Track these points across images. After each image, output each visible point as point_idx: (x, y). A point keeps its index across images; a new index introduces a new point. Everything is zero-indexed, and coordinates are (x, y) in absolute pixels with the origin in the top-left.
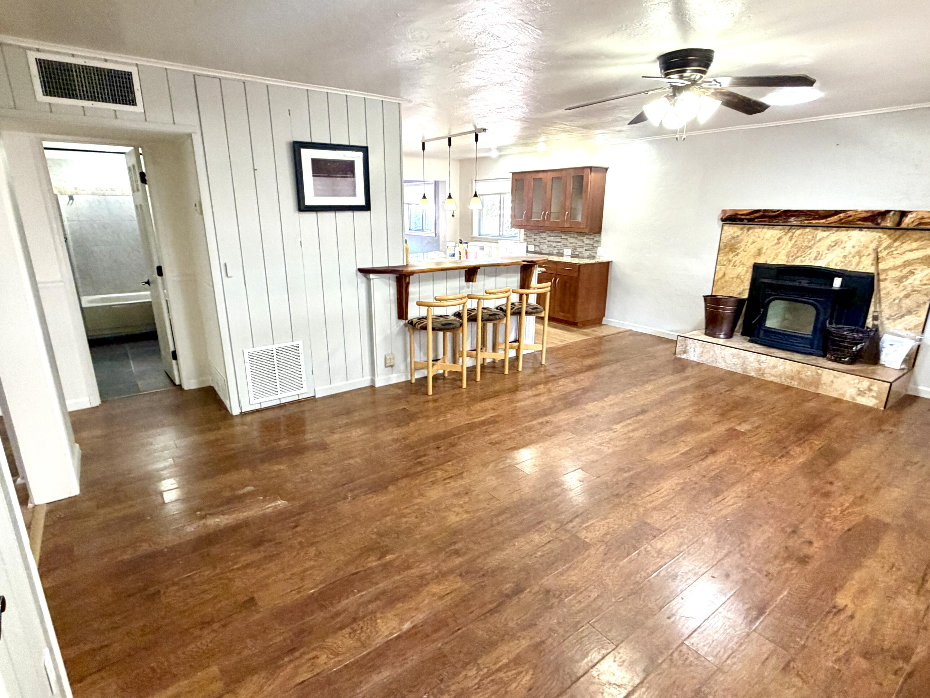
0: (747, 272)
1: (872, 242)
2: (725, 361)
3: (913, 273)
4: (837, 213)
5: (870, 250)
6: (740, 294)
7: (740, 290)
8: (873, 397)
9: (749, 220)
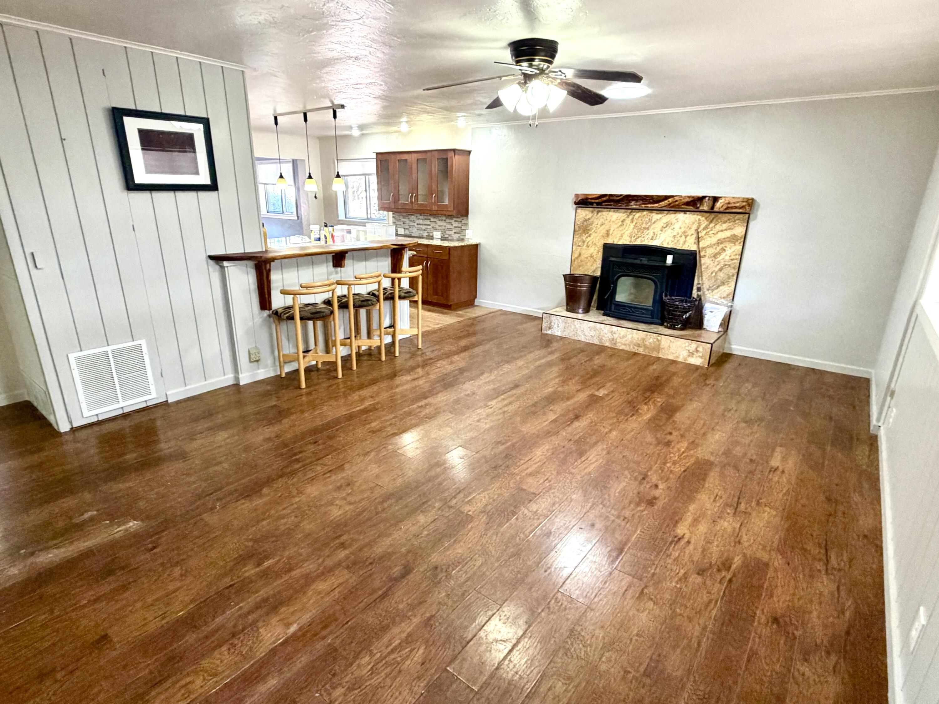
0: (598, 251)
1: (693, 223)
2: (584, 335)
3: (725, 250)
4: (667, 197)
5: (693, 231)
6: (594, 271)
7: (593, 268)
8: (699, 356)
9: (598, 204)
